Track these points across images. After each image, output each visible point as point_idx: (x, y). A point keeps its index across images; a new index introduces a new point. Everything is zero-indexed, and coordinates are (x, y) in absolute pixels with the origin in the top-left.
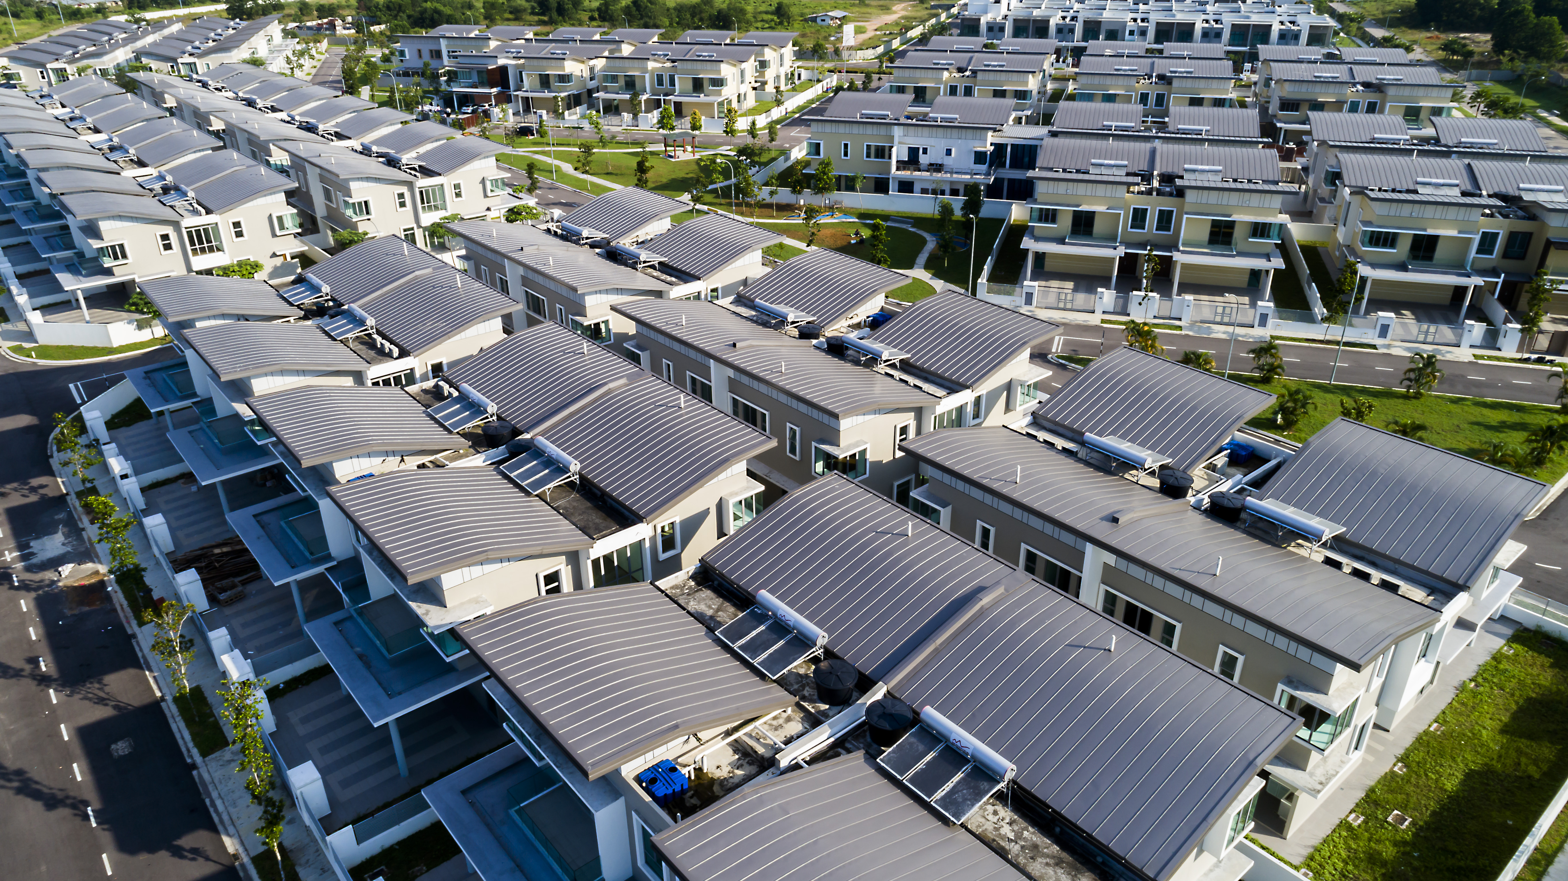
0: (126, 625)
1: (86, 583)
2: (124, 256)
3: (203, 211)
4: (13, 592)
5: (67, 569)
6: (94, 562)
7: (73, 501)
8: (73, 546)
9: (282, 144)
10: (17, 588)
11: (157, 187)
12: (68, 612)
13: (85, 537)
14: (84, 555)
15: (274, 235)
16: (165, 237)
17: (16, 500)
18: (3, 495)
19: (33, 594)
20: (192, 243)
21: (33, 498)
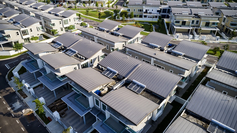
0: (43, 124)
1: (29, 114)
2: (10, 37)
3: (24, 27)
4: (13, 118)
5: (24, 111)
6: (29, 108)
7: (17, 93)
8: (22, 105)
9: (33, 12)
10: (14, 117)
11: (12, 22)
12: (29, 123)
13: (24, 102)
14: (26, 107)
15: (38, 31)
16: (17, 33)
17: (5, 94)
18: (1, 93)
19: (18, 118)
20: (23, 33)
21: (8, 93)
